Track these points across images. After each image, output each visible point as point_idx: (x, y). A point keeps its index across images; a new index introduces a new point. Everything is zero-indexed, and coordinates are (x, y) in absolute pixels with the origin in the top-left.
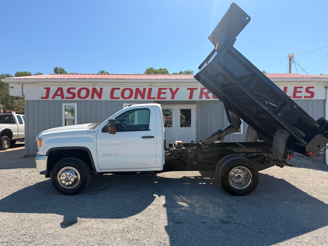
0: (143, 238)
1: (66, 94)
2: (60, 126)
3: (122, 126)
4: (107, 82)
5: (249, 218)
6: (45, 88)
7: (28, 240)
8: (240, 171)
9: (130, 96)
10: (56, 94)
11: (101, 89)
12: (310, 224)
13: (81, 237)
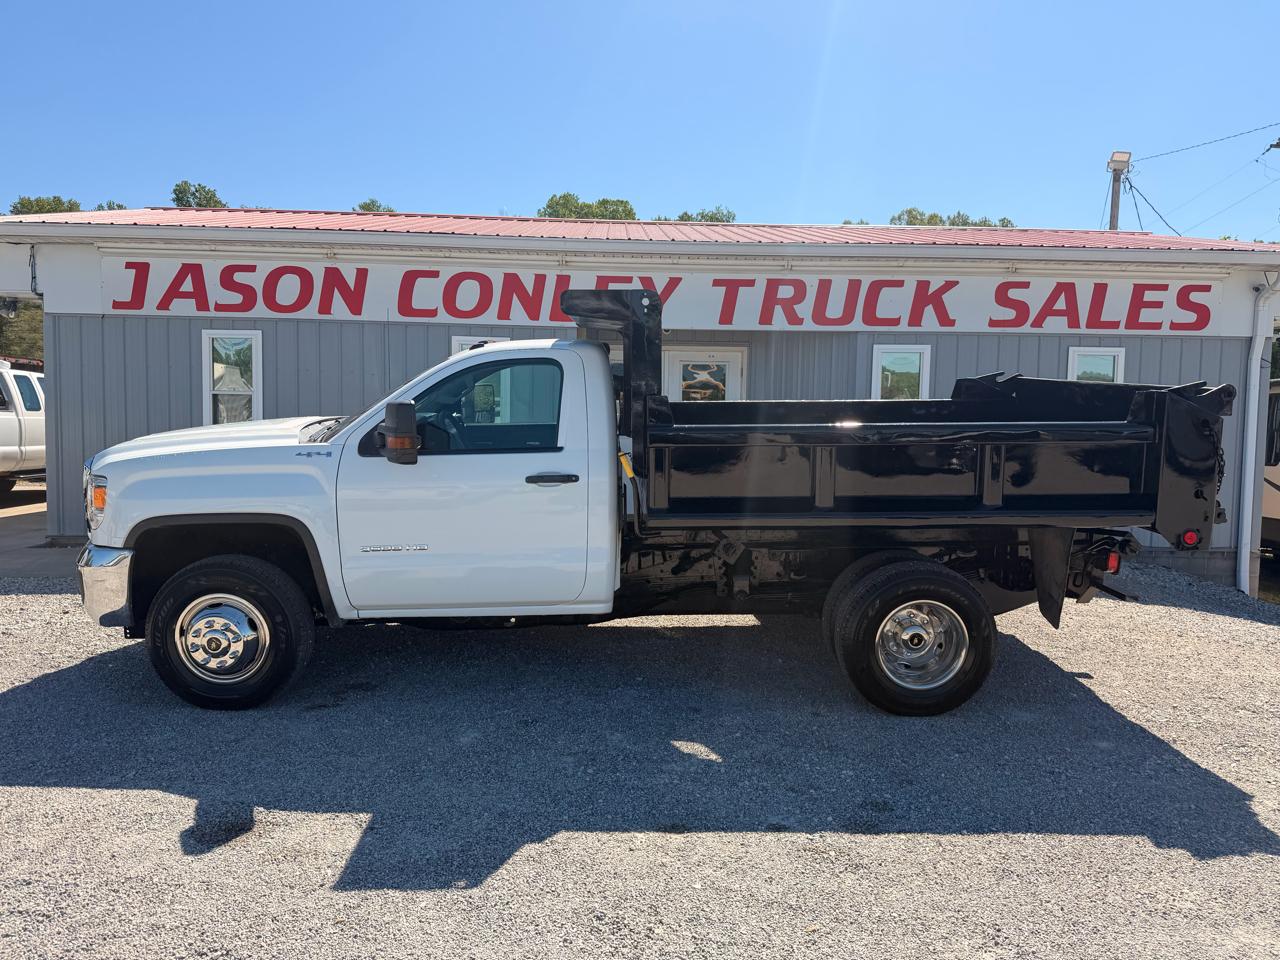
0: (529, 898)
1: (216, 293)
2: (192, 425)
3: (445, 431)
4: (385, 244)
5: (957, 812)
6: (129, 265)
7: (38, 905)
8: (921, 617)
9: (482, 307)
10: (173, 292)
11: (362, 274)
12: (1199, 837)
13: (268, 892)
